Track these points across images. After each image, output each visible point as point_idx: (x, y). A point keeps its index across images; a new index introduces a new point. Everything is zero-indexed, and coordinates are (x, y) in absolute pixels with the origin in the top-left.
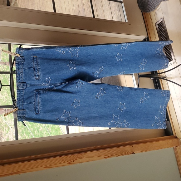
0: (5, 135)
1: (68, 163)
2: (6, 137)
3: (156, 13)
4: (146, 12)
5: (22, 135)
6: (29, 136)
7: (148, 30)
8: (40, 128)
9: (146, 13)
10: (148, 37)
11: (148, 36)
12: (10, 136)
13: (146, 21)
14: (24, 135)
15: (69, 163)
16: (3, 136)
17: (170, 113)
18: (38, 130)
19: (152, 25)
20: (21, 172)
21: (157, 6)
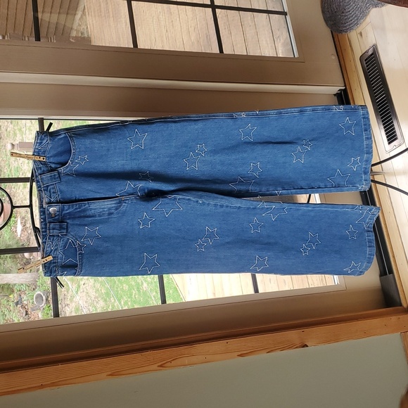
0: (71, 300)
1: (158, 366)
2: (73, 305)
3: (361, 34)
4: (341, 32)
5: (105, 301)
6: (120, 303)
7: (344, 72)
8: (142, 284)
9: (340, 35)
10: (346, 89)
11: (345, 86)
12: (81, 302)
13: (340, 54)
14: (110, 299)
15: (161, 366)
16: (68, 302)
17: (394, 257)
18: (138, 289)
19: (352, 61)
20: (60, 383)
21: (362, 18)
